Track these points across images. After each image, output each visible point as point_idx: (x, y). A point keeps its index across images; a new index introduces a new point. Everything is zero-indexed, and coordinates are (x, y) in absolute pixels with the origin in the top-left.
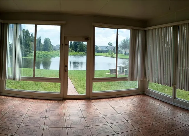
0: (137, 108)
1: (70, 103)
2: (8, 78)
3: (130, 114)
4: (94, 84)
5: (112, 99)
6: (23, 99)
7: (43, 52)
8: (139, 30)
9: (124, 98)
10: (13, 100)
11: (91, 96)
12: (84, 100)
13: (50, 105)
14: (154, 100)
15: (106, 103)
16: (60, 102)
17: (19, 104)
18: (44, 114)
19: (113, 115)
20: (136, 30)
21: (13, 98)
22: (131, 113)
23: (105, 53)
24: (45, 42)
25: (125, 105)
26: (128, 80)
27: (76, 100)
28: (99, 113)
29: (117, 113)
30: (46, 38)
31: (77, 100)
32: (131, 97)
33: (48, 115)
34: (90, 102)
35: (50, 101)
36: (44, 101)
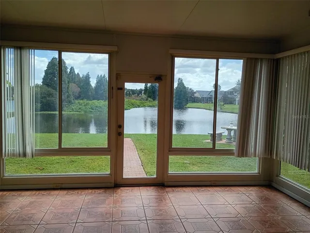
0: (250, 211)
1: (127, 192)
2: (8, 154)
3: (234, 222)
4: (172, 158)
5: (203, 189)
6: (41, 192)
7: (94, 101)
8: (262, 60)
9: (228, 188)
10: (20, 196)
11: (165, 181)
12: (152, 188)
13: (90, 197)
14: (291, 202)
15: (191, 194)
16: (108, 191)
17: (31, 203)
18: (74, 216)
19: (200, 220)
20: (256, 59)
21: (19, 193)
22: (236, 219)
23: (207, 102)
24: (97, 83)
25: (227, 203)
26: (235, 154)
27: (139, 186)
28: (174, 214)
29: (209, 216)
30: (100, 76)
31: (141, 188)
32: (242, 189)
33: (83, 216)
34: (162, 191)
35: (90, 191)
36: (80, 191)
